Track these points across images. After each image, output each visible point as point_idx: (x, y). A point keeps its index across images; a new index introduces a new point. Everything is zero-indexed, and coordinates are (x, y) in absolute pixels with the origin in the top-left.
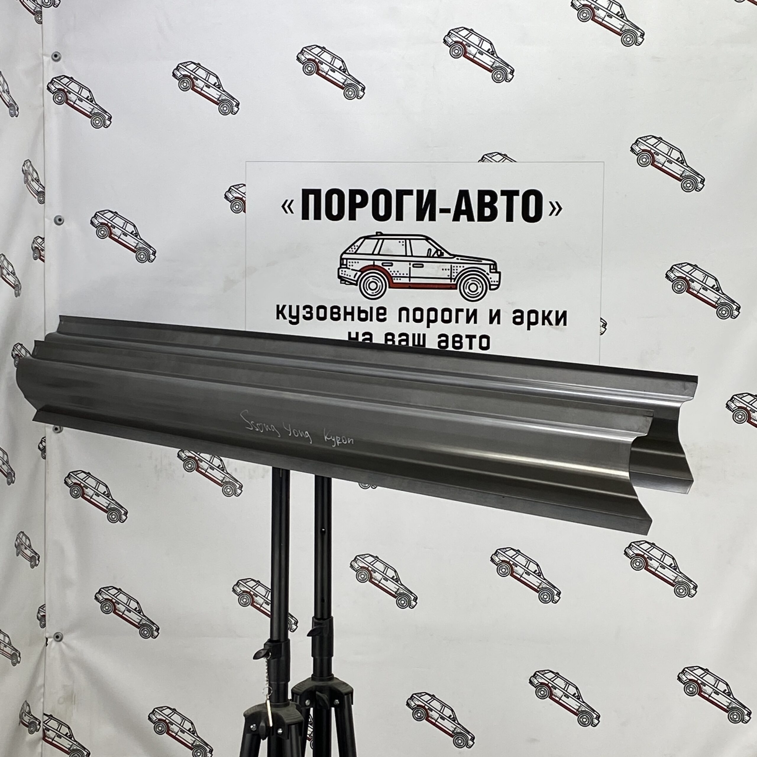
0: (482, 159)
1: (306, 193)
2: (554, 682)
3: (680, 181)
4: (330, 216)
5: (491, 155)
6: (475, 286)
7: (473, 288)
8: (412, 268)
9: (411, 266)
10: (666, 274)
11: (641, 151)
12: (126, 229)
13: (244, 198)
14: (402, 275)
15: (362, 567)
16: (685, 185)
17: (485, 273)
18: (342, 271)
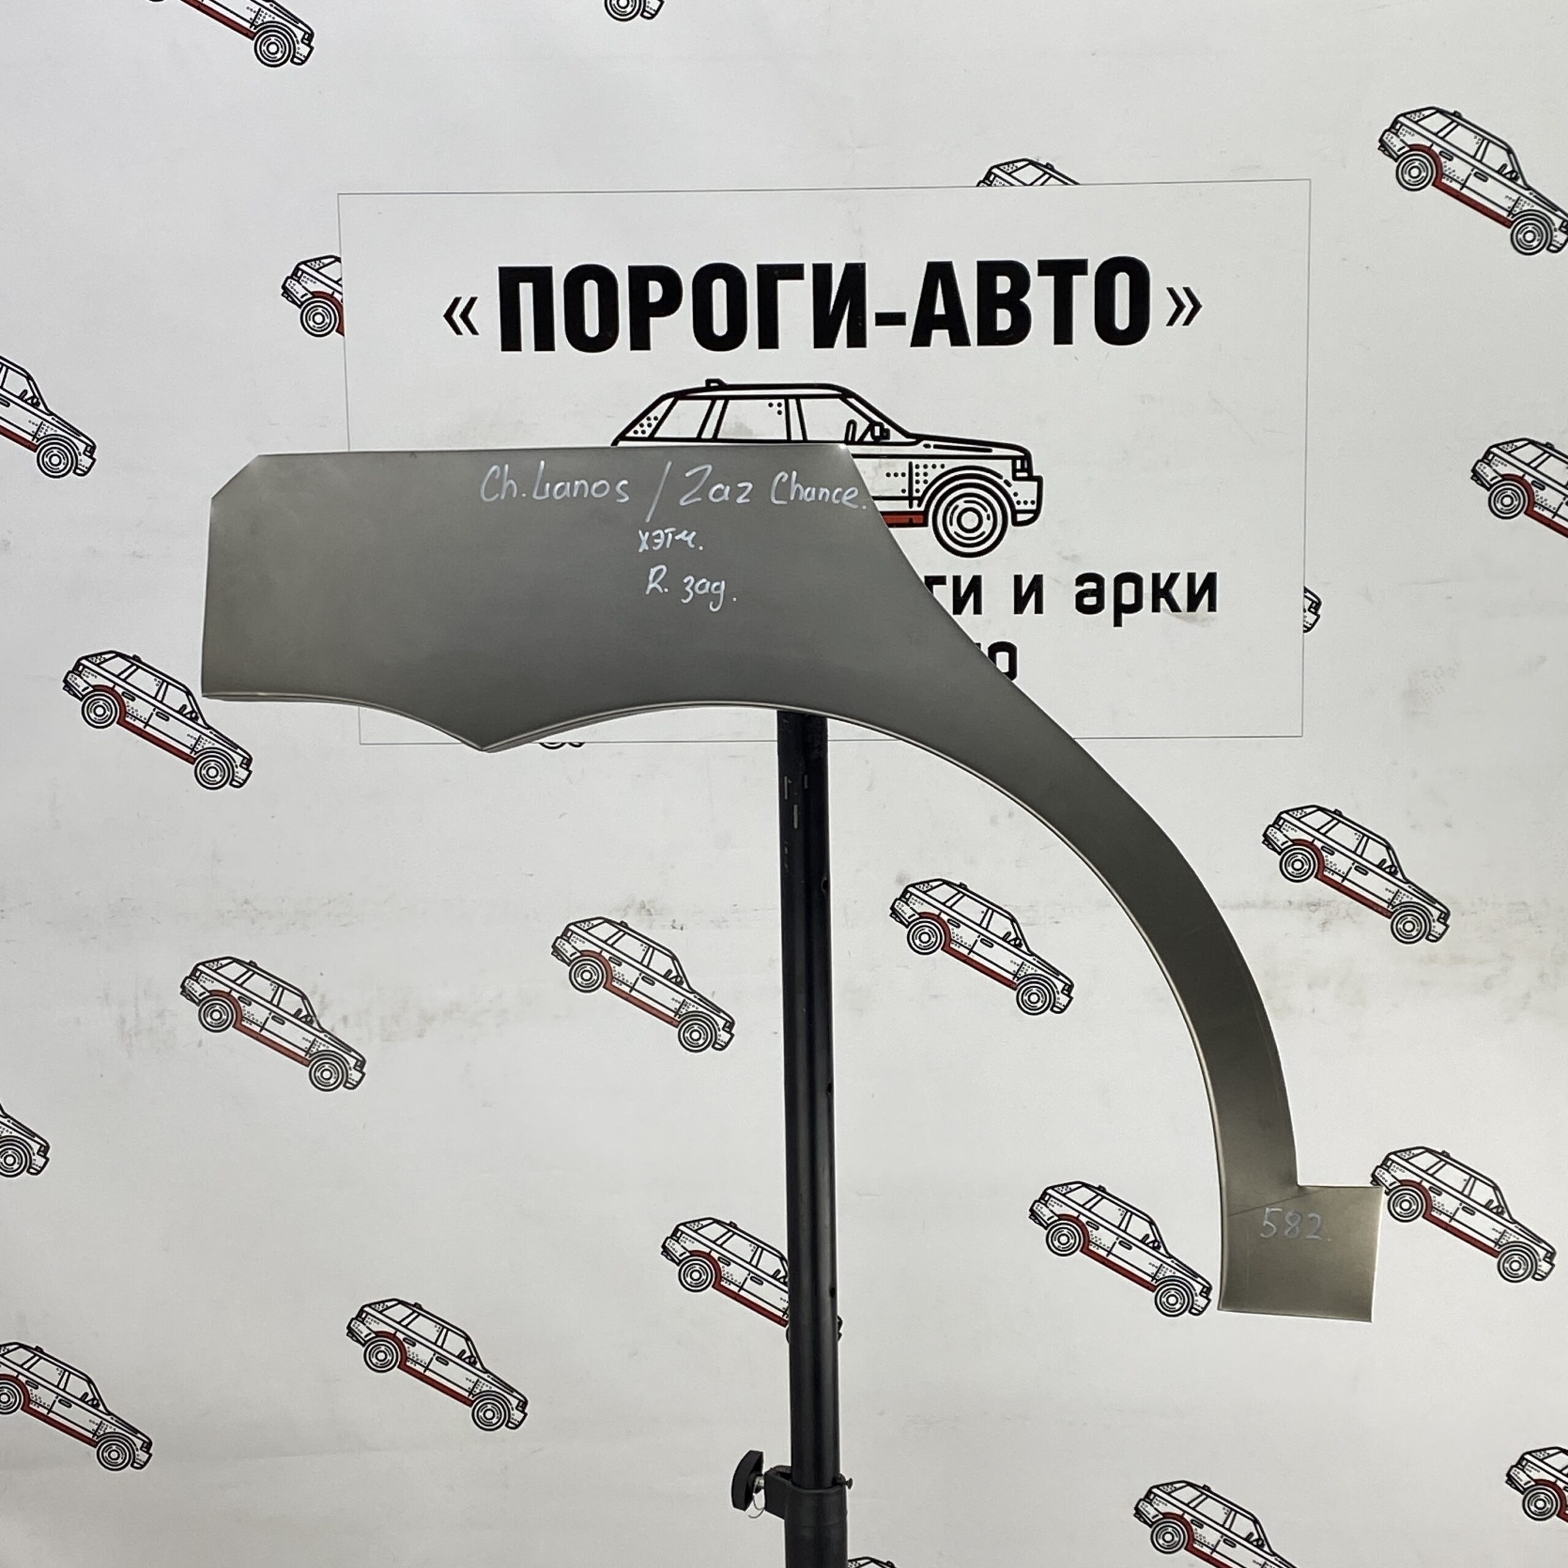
0: (988, 179)
1: (510, 278)
2: (1197, 1509)
3: (1509, 227)
4: (579, 340)
5: (1010, 167)
6: (975, 515)
7: (970, 520)
10: (1474, 470)
11: (1407, 149)
12: (5, 388)
13: (336, 295)
15: (693, 1253)
16: (1520, 236)
17: (1001, 482)
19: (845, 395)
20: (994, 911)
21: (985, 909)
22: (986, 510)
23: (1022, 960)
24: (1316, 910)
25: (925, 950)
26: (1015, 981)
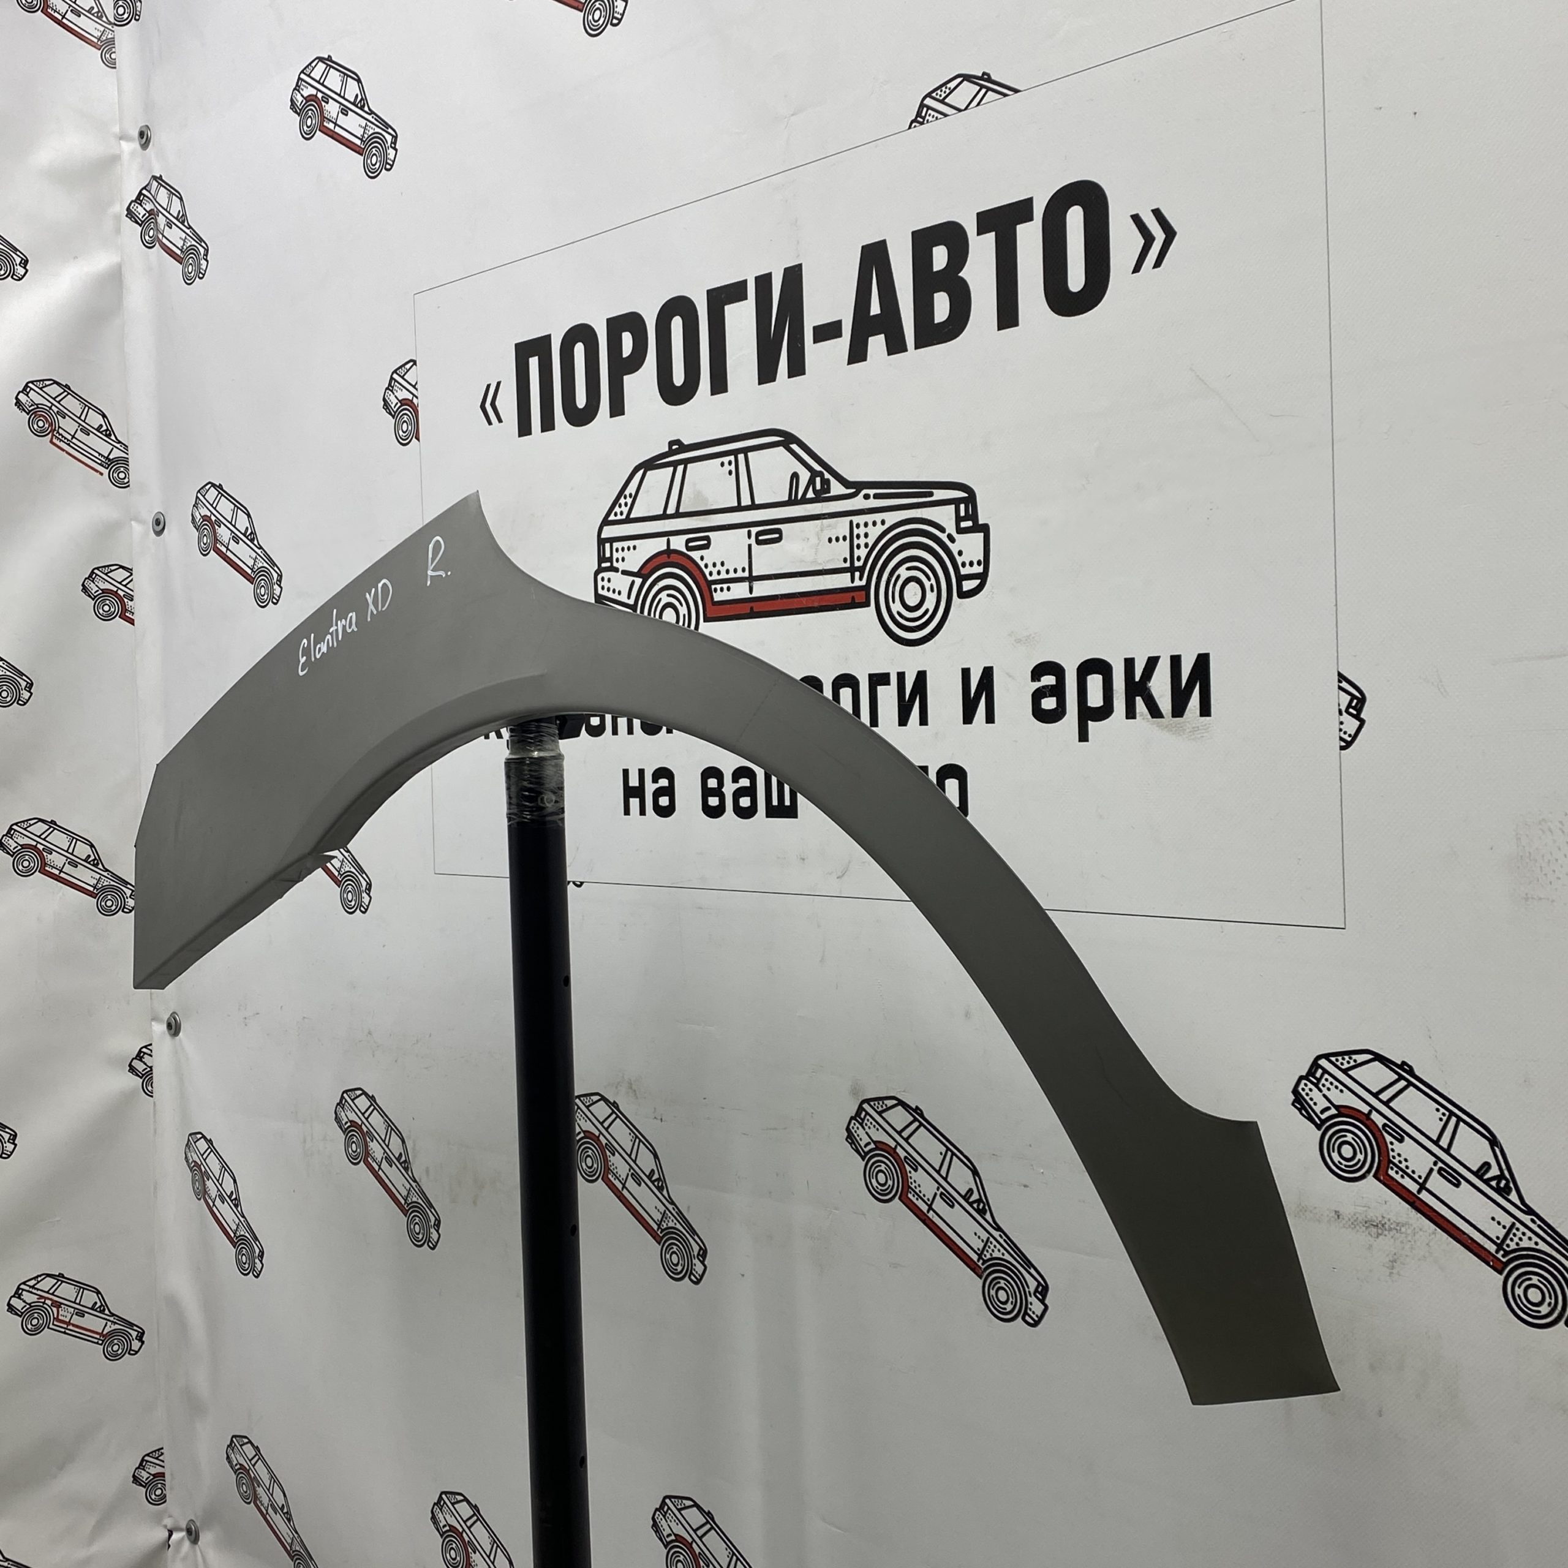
0: (920, 116)
1: (523, 355)
4: (572, 413)
5: (943, 92)
6: (918, 587)
7: (913, 594)
8: (754, 546)
9: (753, 540)
12: (237, 526)
13: (415, 400)
14: (732, 575)
15: (677, 1537)
17: (943, 537)
18: (603, 579)
19: (787, 440)
20: (953, 1154)
21: (945, 1149)
22: (929, 579)
23: (988, 1235)
24: (1379, 1235)
25: (881, 1196)
26: (980, 1264)
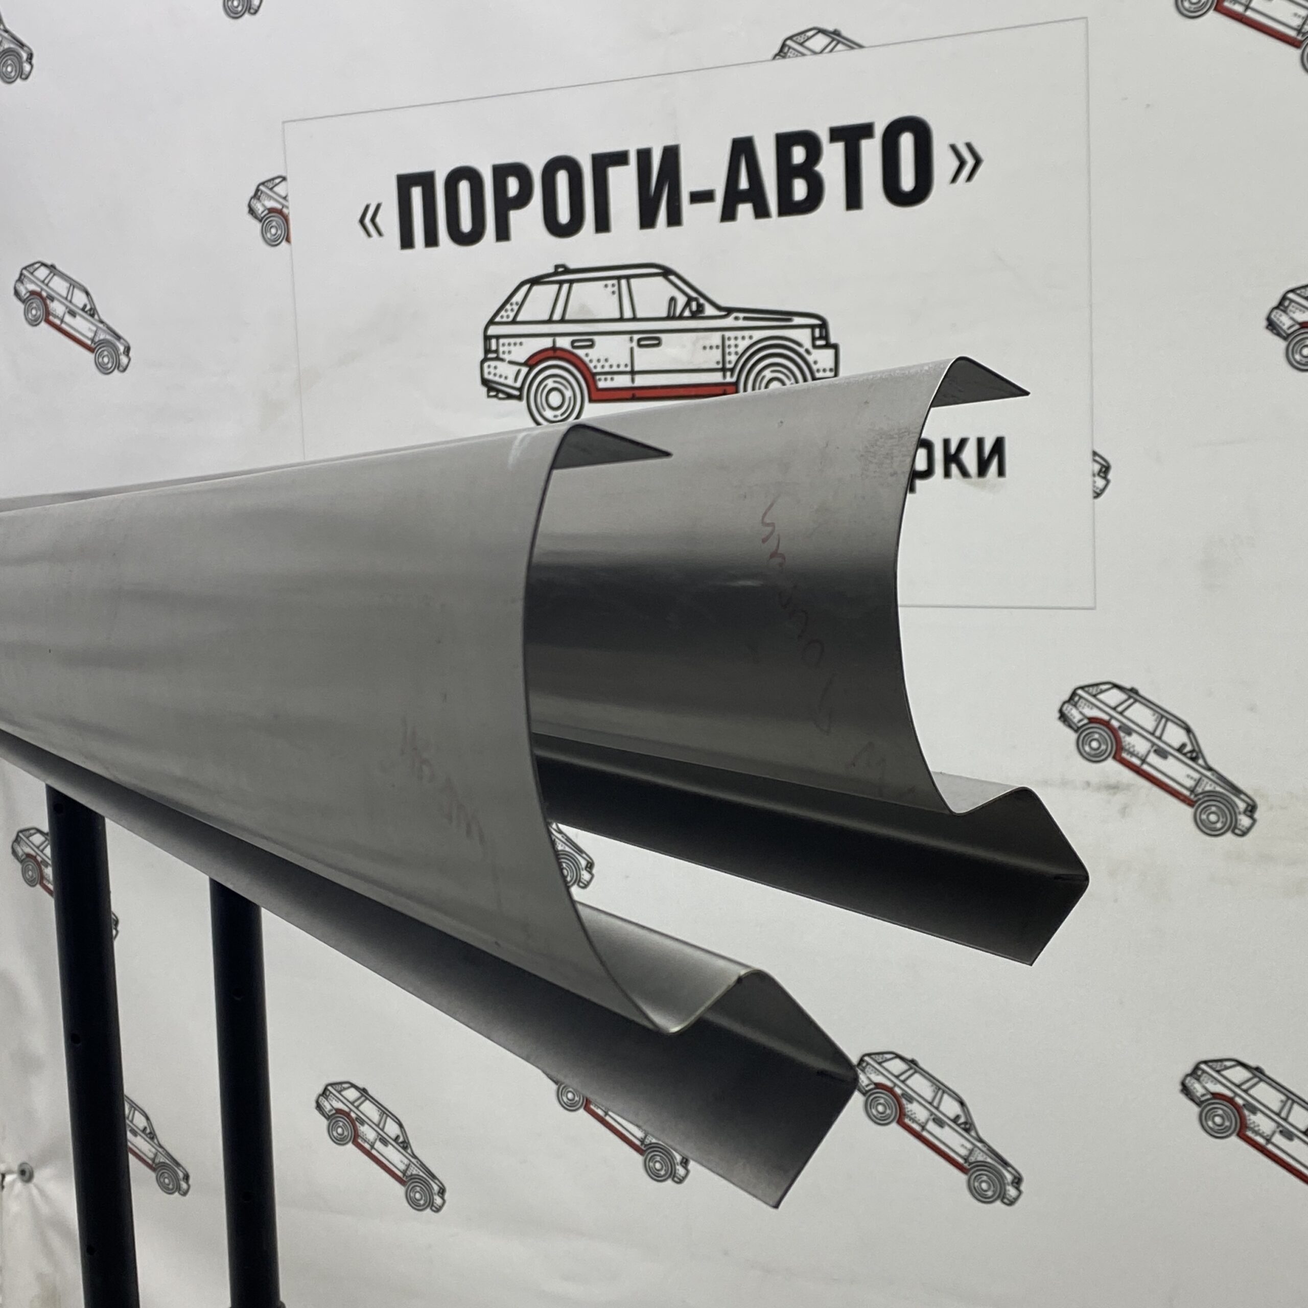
0: (782, 53)
1: (405, 183)
3: (1299, 48)
4: (457, 236)
5: (800, 38)
8: (636, 349)
9: (634, 344)
10: (1268, 320)
12: (73, 302)
13: (285, 210)
14: (615, 369)
17: (802, 351)
18: (489, 367)
19: (666, 272)
22: (789, 379)
24: (1115, 794)
